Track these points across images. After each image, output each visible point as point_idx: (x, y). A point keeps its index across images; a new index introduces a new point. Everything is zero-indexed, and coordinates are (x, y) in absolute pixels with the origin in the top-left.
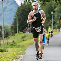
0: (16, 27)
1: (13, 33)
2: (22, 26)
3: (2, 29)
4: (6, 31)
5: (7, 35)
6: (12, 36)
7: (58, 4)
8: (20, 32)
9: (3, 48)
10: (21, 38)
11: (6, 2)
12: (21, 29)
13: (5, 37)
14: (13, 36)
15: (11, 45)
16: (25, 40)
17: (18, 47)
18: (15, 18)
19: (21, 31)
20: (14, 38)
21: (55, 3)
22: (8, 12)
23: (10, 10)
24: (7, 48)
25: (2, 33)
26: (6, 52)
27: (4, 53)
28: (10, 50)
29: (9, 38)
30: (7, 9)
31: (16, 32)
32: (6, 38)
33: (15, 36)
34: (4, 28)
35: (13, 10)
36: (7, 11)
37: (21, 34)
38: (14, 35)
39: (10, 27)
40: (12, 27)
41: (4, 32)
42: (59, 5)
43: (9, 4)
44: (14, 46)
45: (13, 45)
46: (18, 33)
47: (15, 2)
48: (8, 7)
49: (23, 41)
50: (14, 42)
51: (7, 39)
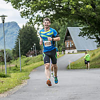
1: (15, 57)
4: (8, 56)
5: (9, 60)
7: (62, 25)
9: (5, 74)
10: (24, 62)
11: (7, 25)
12: (24, 52)
14: (16, 60)
15: (14, 70)
16: (29, 65)
17: (21, 72)
18: (17, 41)
19: (24, 55)
20: (17, 62)
23: (12, 33)
24: (10, 73)
25: (4, 57)
26: (8, 77)
28: (13, 75)
29: (11, 63)
30: (8, 32)
31: (19, 57)
32: (8, 63)
33: (18, 60)
34: (6, 52)
35: (15, 33)
37: (24, 58)
39: (12, 51)
40: (14, 50)
41: (6, 56)
43: (10, 27)
44: (17, 70)
45: (15, 69)
46: (21, 57)
48: (9, 30)
49: (27, 65)
50: (16, 66)
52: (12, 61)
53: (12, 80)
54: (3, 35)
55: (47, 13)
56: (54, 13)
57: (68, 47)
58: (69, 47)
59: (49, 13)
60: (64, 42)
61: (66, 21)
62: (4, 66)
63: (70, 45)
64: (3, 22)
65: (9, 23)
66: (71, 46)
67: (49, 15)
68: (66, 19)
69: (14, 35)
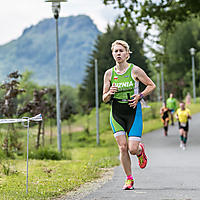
0: (94, 90)
1: (84, 107)
3: (55, 95)
4: (65, 103)
5: (68, 114)
6: (83, 115)
8: (103, 104)
9: (57, 150)
11: (65, 24)
13: (62, 119)
14: (86, 116)
15: (80, 140)
17: (99, 145)
18: (91, 65)
20: (88, 121)
22: (72, 51)
23: (78, 45)
24: (68, 148)
25: (54, 107)
26: (65, 158)
28: (77, 153)
29: (73, 121)
30: (68, 43)
31: (95, 106)
32: (65, 122)
33: (90, 116)
34: (61, 93)
35: (86, 45)
36: (69, 48)
38: (89, 114)
39: (77, 91)
41: (61, 104)
43: (73, 28)
44: (89, 142)
45: (84, 139)
46: (99, 106)
47: (91, 21)
48: (70, 36)
50: (87, 131)
51: (69, 125)
52: (76, 117)
53: (75, 167)
62: (56, 130)
64: (56, 17)
65: (71, 19)
69: (84, 49)
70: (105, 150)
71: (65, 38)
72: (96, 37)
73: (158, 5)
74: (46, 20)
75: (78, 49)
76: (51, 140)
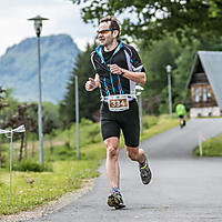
0: (75, 106)
1: (65, 122)
2: (90, 105)
3: (36, 110)
4: (46, 119)
5: (50, 129)
6: (64, 129)
8: (83, 120)
9: (39, 162)
10: (86, 134)
11: (47, 42)
12: (87, 111)
13: (44, 133)
14: (66, 131)
15: (61, 154)
16: (99, 141)
17: (80, 159)
18: (71, 82)
19: (87, 118)
20: (69, 135)
21: (177, 41)
22: (52, 69)
23: (58, 63)
24: (49, 161)
25: (36, 121)
26: (46, 170)
27: (43, 173)
28: (58, 166)
29: (54, 135)
30: (50, 60)
31: (74, 121)
32: (47, 136)
33: (72, 131)
34: (42, 108)
35: (67, 63)
36: (50, 65)
37: (87, 124)
38: (69, 128)
39: (58, 107)
40: (62, 106)
41: (43, 119)
42: (188, 48)
43: (54, 47)
44: (70, 155)
45: (64, 153)
46: (80, 121)
47: (72, 40)
48: (52, 54)
49: (94, 142)
50: (68, 145)
51: (50, 139)
52: (56, 132)
53: (56, 178)
54: (36, 65)
55: (148, 16)
56: (166, 15)
57: (197, 99)
58: (201, 102)
59: (153, 15)
60: (189, 87)
61: (196, 36)
62: (38, 144)
63: (202, 97)
64: (38, 34)
65: (52, 39)
66: (205, 99)
67: (153, 19)
68: (195, 31)
69: (65, 67)
70: (85, 163)
71: (47, 56)
72: (76, 56)
73: (136, 24)
74: (28, 39)
75: (59, 67)
76: (33, 153)
